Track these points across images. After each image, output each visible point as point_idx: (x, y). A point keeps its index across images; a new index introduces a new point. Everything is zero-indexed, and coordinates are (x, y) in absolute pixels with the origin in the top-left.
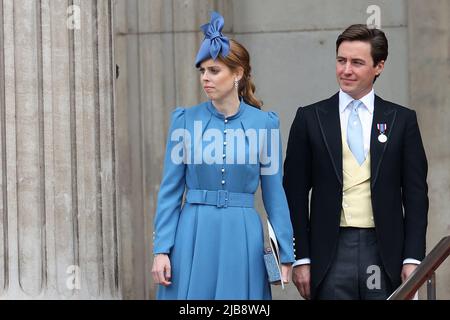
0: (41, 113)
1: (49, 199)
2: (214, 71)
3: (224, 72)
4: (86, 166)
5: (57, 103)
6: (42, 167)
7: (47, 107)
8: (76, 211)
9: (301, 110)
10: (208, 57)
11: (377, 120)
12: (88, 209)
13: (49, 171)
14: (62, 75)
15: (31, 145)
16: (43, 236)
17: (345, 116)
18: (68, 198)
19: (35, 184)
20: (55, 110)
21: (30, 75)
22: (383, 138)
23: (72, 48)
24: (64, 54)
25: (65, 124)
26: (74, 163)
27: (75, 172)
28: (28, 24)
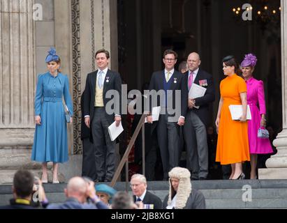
0: (20, 75)
1: (22, 98)
2: (53, 64)
3: (56, 64)
4: (31, 89)
5: (24, 72)
6: (20, 89)
7: (22, 73)
8: (28, 102)
9: (88, 75)
10: (52, 60)
11: (107, 76)
12: (31, 101)
13: (22, 90)
14: (26, 64)
15: (17, 83)
16: (20, 109)
17: (98, 75)
18: (26, 98)
19: (18, 94)
20: (24, 74)
21: (17, 64)
22: (107, 81)
23: (28, 56)
24: (26, 57)
25: (26, 78)
26: (28, 88)
27: (28, 91)
28: (17, 50)
